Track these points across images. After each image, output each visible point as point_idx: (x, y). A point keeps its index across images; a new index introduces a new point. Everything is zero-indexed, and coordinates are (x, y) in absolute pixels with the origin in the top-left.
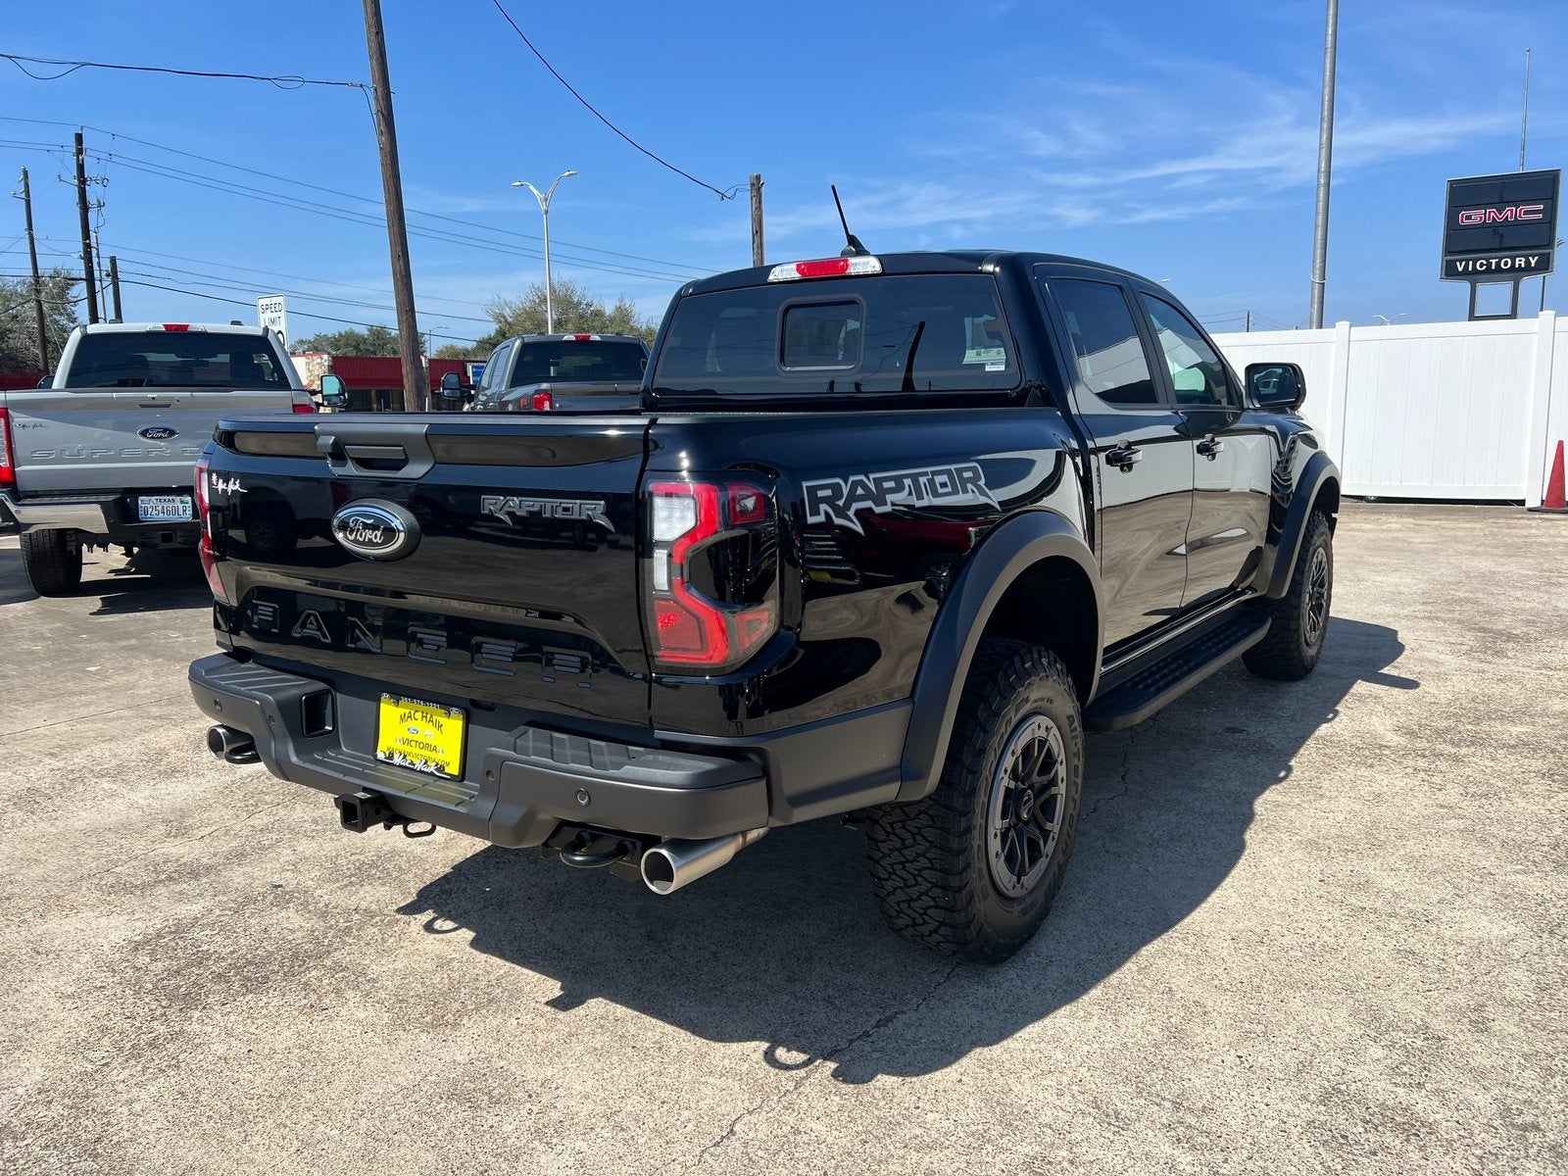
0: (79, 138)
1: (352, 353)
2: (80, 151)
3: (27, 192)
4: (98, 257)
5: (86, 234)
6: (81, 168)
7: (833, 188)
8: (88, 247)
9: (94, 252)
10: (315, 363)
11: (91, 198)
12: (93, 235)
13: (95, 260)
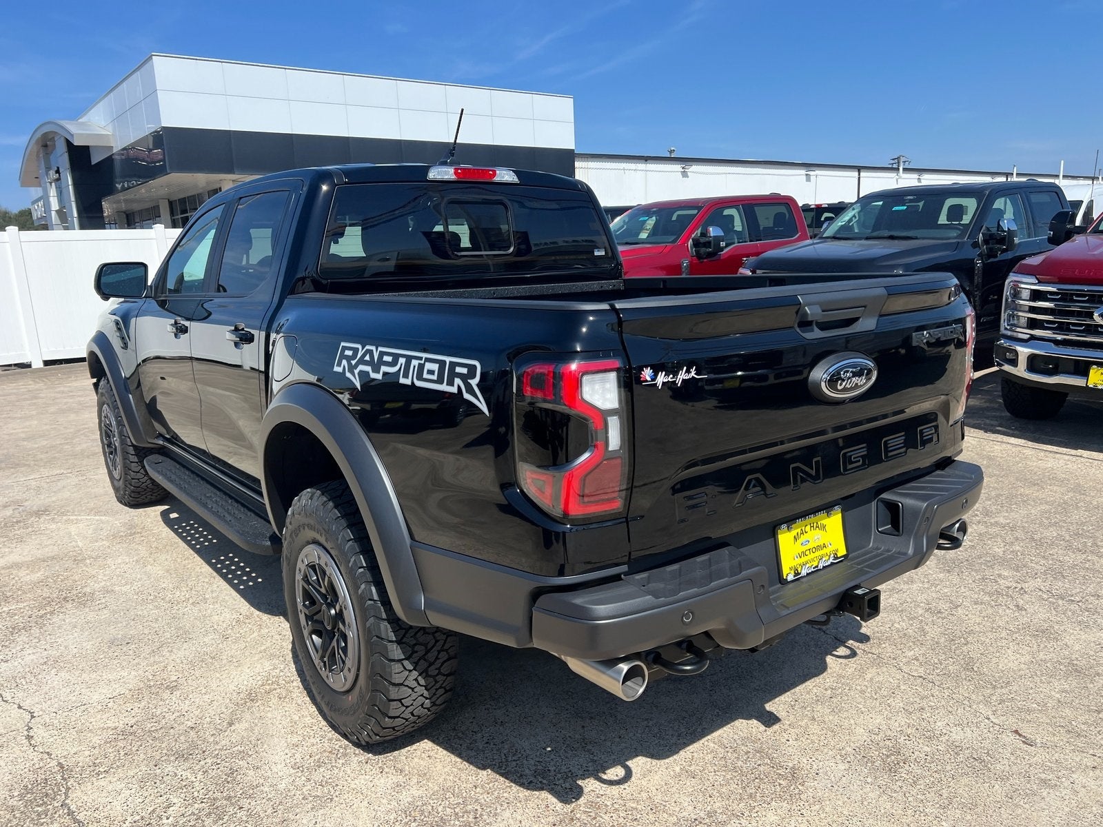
7: (462, 110)
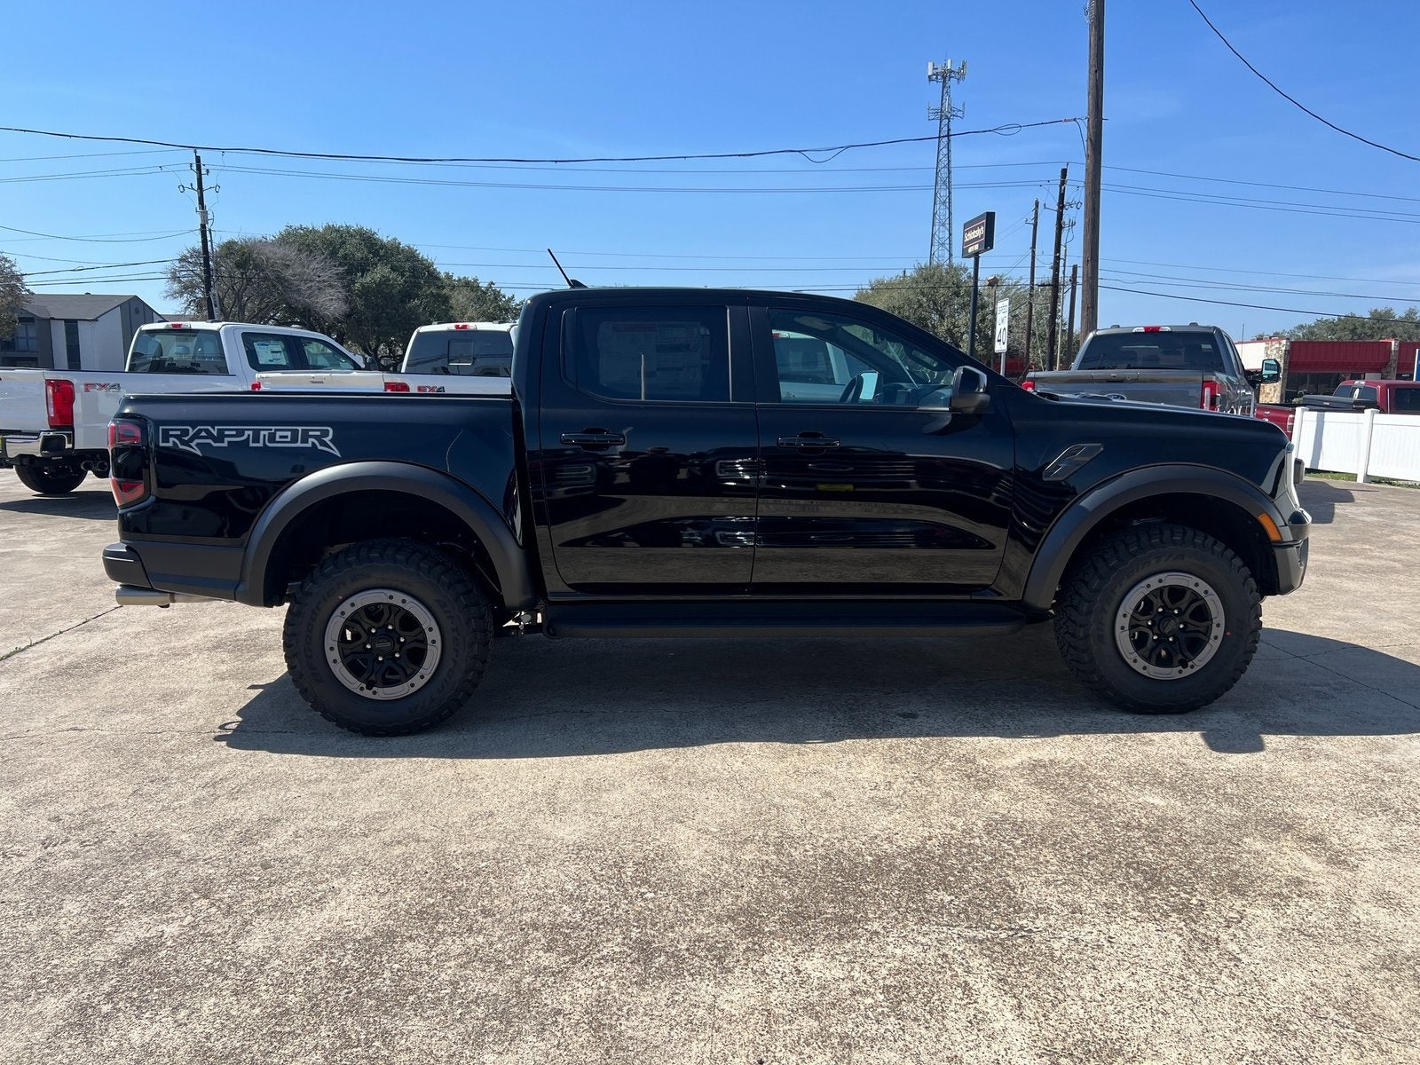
0: (1064, 172)
1: (1347, 337)
2: (1063, 183)
3: (1036, 218)
4: (1064, 266)
5: (1058, 249)
6: (1062, 196)
8: (1057, 259)
9: (1062, 262)
10: (1273, 348)
11: (1065, 219)
12: (1063, 248)
13: (1061, 269)
